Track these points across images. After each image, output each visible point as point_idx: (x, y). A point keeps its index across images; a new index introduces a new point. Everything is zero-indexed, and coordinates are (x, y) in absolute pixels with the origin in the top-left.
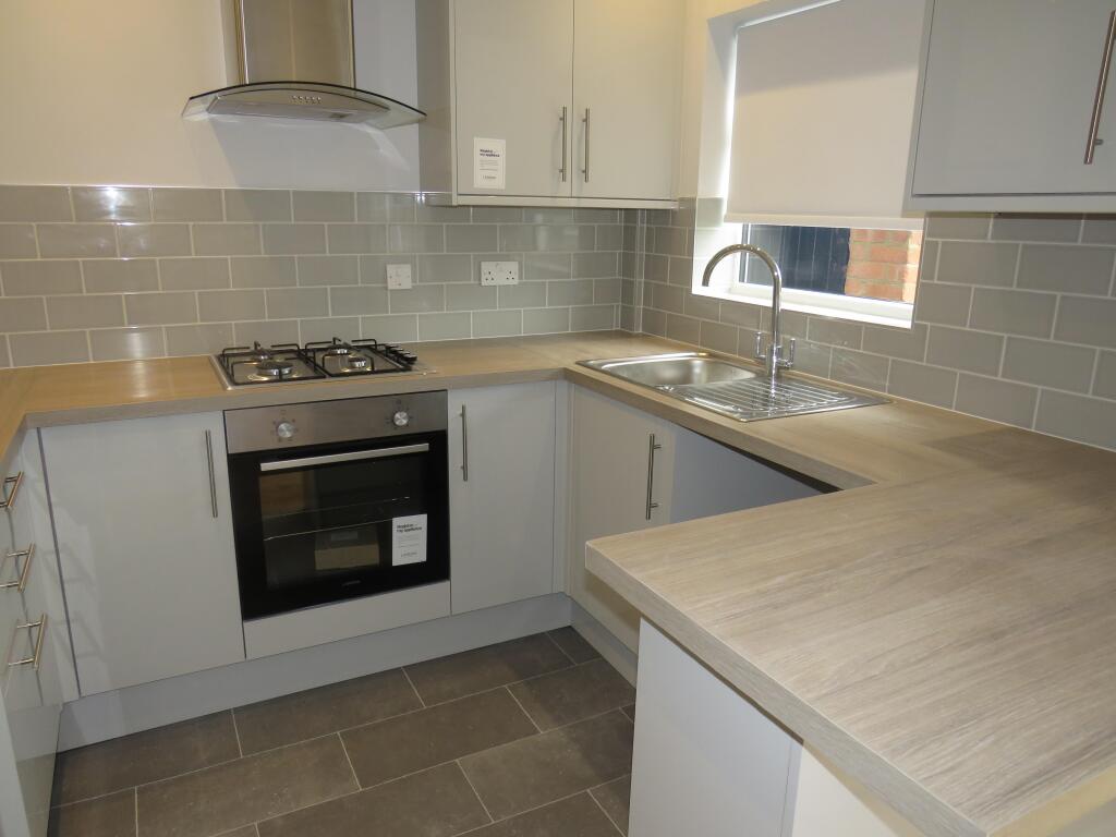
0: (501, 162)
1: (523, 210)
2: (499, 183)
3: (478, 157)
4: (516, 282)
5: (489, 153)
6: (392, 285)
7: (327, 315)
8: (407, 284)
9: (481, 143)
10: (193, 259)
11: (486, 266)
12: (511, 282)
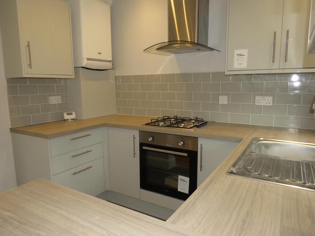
0: (245, 58)
1: (253, 75)
2: (244, 66)
3: (236, 57)
4: (271, 104)
5: (241, 55)
6: (220, 102)
7: (200, 110)
8: (226, 103)
9: (237, 52)
10: (168, 93)
11: (257, 98)
12: (268, 104)
